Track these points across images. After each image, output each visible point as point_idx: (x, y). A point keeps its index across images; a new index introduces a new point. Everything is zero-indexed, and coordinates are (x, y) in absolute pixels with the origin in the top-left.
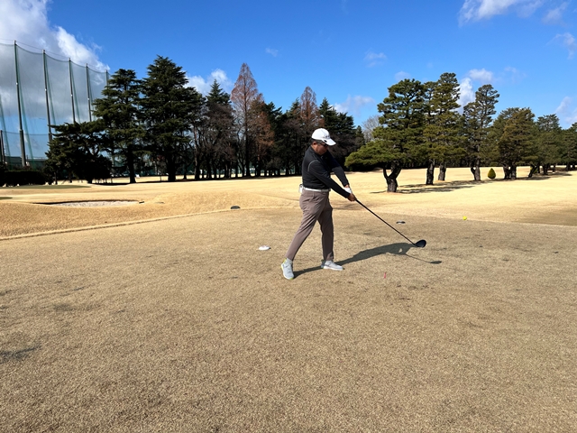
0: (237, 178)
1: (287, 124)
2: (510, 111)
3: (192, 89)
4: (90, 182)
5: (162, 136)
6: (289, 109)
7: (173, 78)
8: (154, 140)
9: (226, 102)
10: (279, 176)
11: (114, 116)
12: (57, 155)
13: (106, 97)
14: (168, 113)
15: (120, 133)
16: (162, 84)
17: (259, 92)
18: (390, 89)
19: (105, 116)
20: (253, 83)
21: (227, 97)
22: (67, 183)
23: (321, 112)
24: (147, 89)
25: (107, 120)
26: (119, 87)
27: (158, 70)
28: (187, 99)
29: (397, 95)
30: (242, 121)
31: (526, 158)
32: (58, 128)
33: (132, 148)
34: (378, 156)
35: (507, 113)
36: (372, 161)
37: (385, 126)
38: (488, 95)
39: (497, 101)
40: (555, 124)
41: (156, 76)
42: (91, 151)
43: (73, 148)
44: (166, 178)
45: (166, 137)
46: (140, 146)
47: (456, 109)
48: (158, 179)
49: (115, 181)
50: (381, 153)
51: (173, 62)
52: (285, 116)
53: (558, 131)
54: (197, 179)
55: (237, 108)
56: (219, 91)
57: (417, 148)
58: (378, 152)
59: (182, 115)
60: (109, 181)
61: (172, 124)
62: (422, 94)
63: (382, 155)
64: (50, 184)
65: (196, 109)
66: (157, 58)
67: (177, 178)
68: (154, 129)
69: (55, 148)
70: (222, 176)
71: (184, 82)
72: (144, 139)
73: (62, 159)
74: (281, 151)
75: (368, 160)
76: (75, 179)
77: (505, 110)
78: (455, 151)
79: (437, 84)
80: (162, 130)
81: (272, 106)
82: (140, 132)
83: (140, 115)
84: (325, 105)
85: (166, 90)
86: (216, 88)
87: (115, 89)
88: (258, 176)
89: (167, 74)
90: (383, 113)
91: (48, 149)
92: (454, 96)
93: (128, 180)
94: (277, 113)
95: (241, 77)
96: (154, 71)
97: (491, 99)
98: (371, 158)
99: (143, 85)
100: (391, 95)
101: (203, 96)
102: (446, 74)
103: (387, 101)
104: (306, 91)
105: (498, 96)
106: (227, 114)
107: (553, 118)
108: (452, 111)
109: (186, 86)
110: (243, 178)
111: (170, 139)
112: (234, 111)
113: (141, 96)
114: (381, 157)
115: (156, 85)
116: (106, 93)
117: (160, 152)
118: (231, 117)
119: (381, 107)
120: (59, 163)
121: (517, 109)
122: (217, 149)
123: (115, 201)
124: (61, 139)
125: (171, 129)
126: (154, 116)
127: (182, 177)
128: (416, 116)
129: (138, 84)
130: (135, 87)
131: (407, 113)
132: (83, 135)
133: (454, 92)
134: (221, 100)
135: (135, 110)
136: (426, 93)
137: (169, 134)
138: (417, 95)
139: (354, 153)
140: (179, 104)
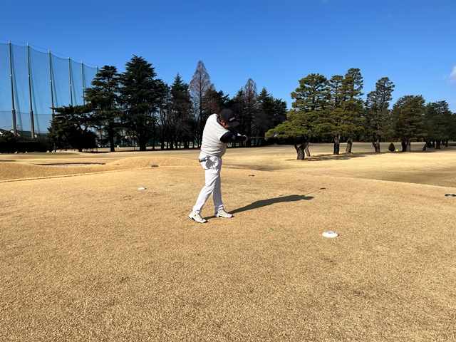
0: (193, 148)
1: (234, 108)
2: (407, 97)
3: (159, 80)
4: (80, 151)
5: (135, 117)
6: (235, 96)
7: (145, 72)
8: (130, 119)
9: (186, 90)
11: (100, 101)
12: (56, 130)
13: (95, 86)
14: (141, 97)
15: (103, 114)
16: (137, 77)
17: (212, 83)
18: (300, 81)
19: (93, 101)
20: (207, 76)
21: (186, 87)
22: (63, 151)
23: (260, 98)
24: (125, 81)
25: (94, 103)
26: (104, 79)
27: (134, 66)
28: (156, 88)
29: (306, 85)
30: (199, 105)
31: (418, 135)
32: (57, 110)
33: (112, 125)
34: (289, 132)
35: (403, 99)
36: (285, 136)
37: (297, 109)
38: (386, 85)
39: (393, 90)
40: (446, 109)
41: (131, 70)
42: (83, 127)
43: (68, 125)
44: (138, 148)
45: (138, 117)
46: (118, 124)
47: (360, 97)
49: (99, 150)
51: (145, 60)
52: (232, 101)
53: (448, 114)
54: (163, 149)
55: (194, 94)
56: (181, 82)
57: (320, 126)
58: (290, 129)
59: (152, 101)
60: (95, 150)
61: (143, 107)
62: (327, 83)
63: (293, 132)
64: (50, 151)
65: (163, 97)
66: (133, 57)
67: (147, 148)
68: (129, 111)
69: (55, 125)
70: (182, 147)
71: (153, 75)
72: (122, 119)
73: (60, 134)
75: (281, 135)
76: (69, 148)
77: (402, 97)
78: (356, 129)
79: (342, 77)
80: (135, 112)
81: (221, 93)
82: (119, 113)
83: (120, 101)
84: (264, 92)
85: (139, 81)
86: (178, 80)
87: (101, 80)
89: (140, 69)
90: (295, 99)
91: (50, 126)
92: (356, 87)
93: (109, 149)
94: (225, 98)
95: (197, 71)
96: (130, 67)
97: (389, 89)
98: (283, 133)
99: (122, 78)
100: (301, 86)
101: (169, 86)
102: (352, 69)
103: (298, 90)
105: (394, 86)
106: (187, 99)
107: (444, 103)
108: (354, 97)
109: (154, 79)
111: (141, 119)
112: (192, 98)
113: (120, 86)
114: (292, 133)
115: (132, 77)
116: (94, 83)
117: (134, 128)
118: (191, 102)
119: (293, 95)
120: (58, 136)
121: (412, 96)
122: (177, 127)
124: (60, 118)
125: (142, 111)
126: (130, 101)
127: (151, 148)
128: (320, 102)
129: (118, 77)
130: (116, 79)
131: (314, 100)
132: (75, 115)
133: (358, 83)
134: (182, 89)
135: (115, 96)
136: (333, 84)
137: (141, 114)
138: (322, 86)
139: (271, 130)
140: (149, 92)
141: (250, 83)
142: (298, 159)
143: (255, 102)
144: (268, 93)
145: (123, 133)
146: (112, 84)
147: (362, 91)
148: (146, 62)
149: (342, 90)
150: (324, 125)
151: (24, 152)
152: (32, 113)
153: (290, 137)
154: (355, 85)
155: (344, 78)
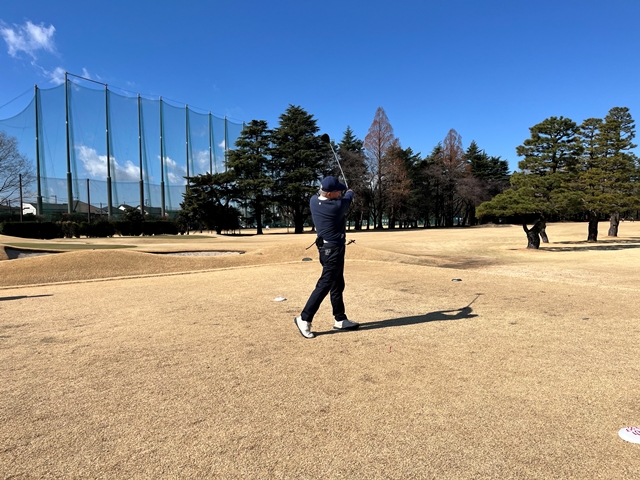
0: (368, 230)
1: (427, 172)
4: (219, 233)
5: (290, 186)
6: (430, 154)
7: (303, 127)
8: (282, 190)
9: (359, 149)
10: (415, 228)
11: (244, 166)
12: (190, 205)
13: (239, 148)
14: (298, 162)
15: (249, 184)
16: (292, 133)
17: (395, 137)
18: (532, 129)
19: (236, 168)
20: (389, 128)
21: (360, 144)
22: (198, 234)
23: (466, 157)
24: (278, 139)
25: (238, 170)
26: (251, 138)
27: (289, 119)
28: (318, 147)
29: (541, 135)
30: (376, 169)
32: (192, 180)
33: (260, 198)
34: (514, 206)
36: (508, 212)
37: (528, 172)
41: (287, 125)
42: (223, 202)
43: (204, 199)
44: (293, 230)
45: (293, 187)
46: (268, 197)
47: (631, 150)
48: (285, 230)
49: (243, 232)
50: (518, 203)
51: (304, 110)
52: (424, 164)
55: (370, 154)
56: (352, 138)
57: (565, 197)
58: (515, 201)
59: (313, 165)
60: (237, 232)
61: (301, 174)
62: (576, 130)
63: (520, 205)
64: (182, 234)
65: (327, 158)
66: (289, 107)
67: (305, 229)
68: (282, 180)
69: (188, 199)
70: (352, 228)
71: (315, 129)
72: (272, 190)
73: (194, 210)
74: (418, 200)
75: (502, 211)
76: (205, 229)
78: (626, 200)
79: (601, 120)
80: (290, 180)
81: (409, 151)
82: (269, 182)
83: (271, 166)
84: (473, 148)
85: (296, 139)
86: (348, 135)
87: (247, 140)
88: (391, 228)
89: (298, 122)
90: (524, 157)
91: (182, 200)
92: (624, 135)
93: (255, 232)
94: (415, 158)
95: (375, 122)
96: (286, 120)
98: (504, 208)
99: (274, 135)
100: (534, 136)
101: (336, 144)
102: (616, 109)
103: (528, 143)
104: (450, 133)
106: (360, 161)
108: (621, 151)
109: (316, 135)
110: (375, 230)
111: (297, 190)
112: (367, 159)
113: (271, 146)
114: (519, 208)
115: (286, 134)
116: (238, 144)
117: (288, 203)
118: (364, 165)
119: (520, 151)
120: (192, 214)
123: (226, 251)
124: (194, 190)
125: (299, 179)
126: (283, 166)
127: (310, 229)
128: (565, 159)
129: (269, 134)
130: (266, 137)
131: (554, 156)
132: (215, 186)
133: (627, 129)
134: (354, 148)
135: (265, 160)
136: (586, 131)
137: (298, 183)
138: (568, 135)
139: (487, 203)
140: (308, 153)
141: (452, 135)
142: (529, 247)
143: (458, 161)
144: (479, 149)
145: (274, 209)
146: (262, 144)
147: (633, 141)
148: (304, 113)
149: (601, 140)
150: (571, 195)
151: (151, 235)
152: (163, 184)
153: (516, 214)
154: (622, 133)
155: (604, 122)
